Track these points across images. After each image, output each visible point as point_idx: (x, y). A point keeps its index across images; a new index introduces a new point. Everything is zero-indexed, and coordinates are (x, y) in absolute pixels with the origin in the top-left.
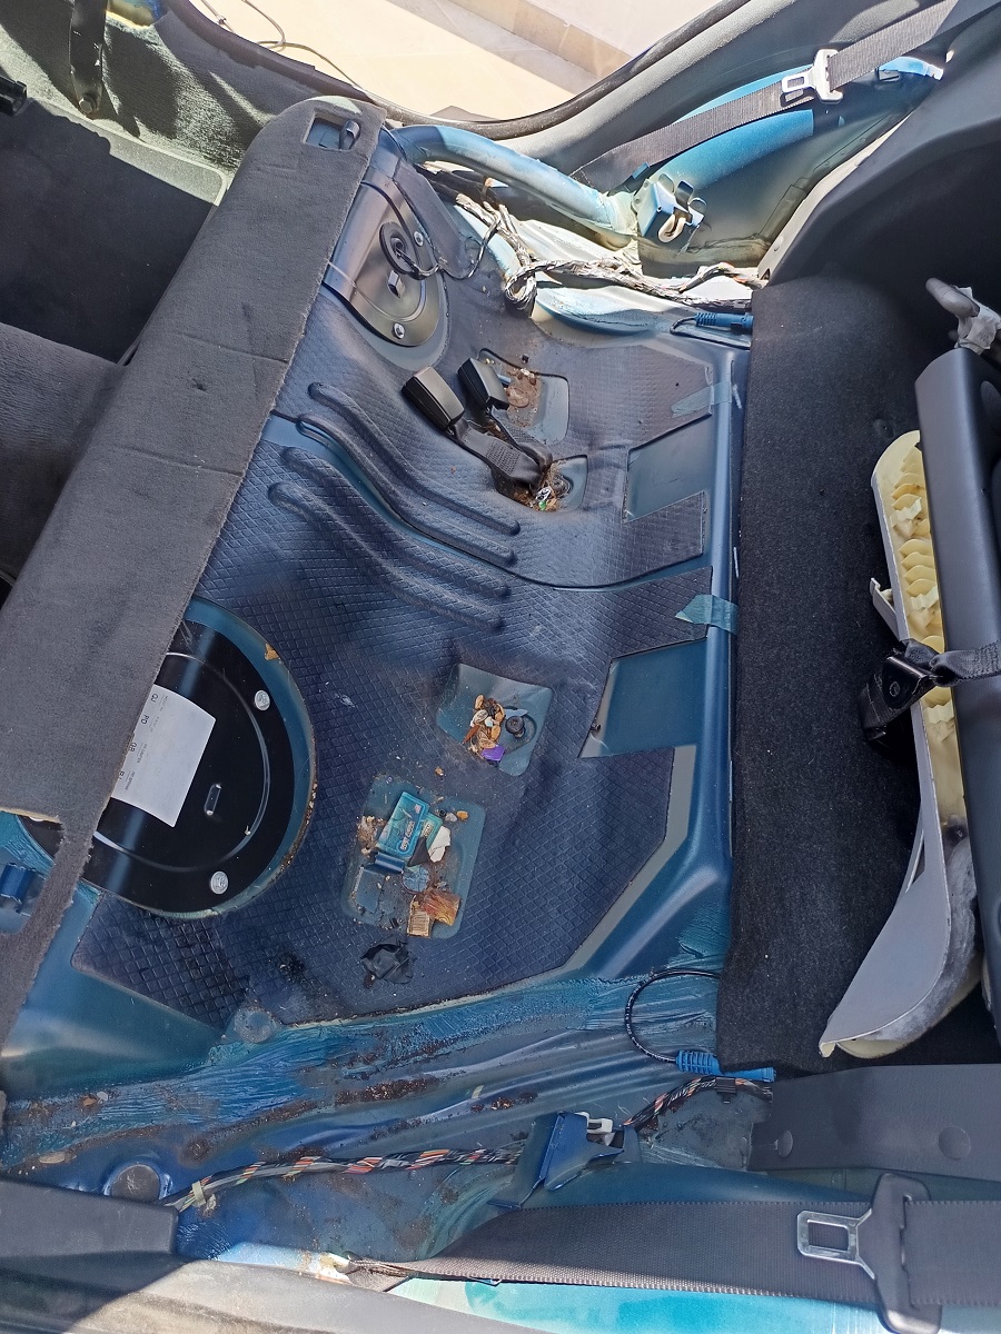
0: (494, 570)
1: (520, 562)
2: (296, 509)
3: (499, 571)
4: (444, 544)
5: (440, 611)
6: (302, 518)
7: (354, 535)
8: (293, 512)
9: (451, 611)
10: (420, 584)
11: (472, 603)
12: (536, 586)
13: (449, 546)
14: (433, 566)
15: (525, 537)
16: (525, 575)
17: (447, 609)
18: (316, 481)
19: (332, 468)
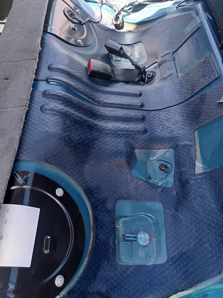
0: (137, 111)
1: (145, 105)
2: (53, 112)
3: (139, 111)
4: (116, 107)
5: (121, 133)
6: (56, 115)
7: (79, 115)
8: (52, 114)
9: (125, 131)
10: (111, 125)
11: (132, 126)
12: (154, 112)
13: (118, 108)
14: (114, 117)
15: (144, 96)
16: (149, 109)
17: (123, 131)
18: (58, 100)
19: (63, 93)
